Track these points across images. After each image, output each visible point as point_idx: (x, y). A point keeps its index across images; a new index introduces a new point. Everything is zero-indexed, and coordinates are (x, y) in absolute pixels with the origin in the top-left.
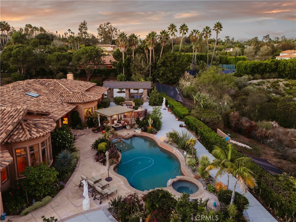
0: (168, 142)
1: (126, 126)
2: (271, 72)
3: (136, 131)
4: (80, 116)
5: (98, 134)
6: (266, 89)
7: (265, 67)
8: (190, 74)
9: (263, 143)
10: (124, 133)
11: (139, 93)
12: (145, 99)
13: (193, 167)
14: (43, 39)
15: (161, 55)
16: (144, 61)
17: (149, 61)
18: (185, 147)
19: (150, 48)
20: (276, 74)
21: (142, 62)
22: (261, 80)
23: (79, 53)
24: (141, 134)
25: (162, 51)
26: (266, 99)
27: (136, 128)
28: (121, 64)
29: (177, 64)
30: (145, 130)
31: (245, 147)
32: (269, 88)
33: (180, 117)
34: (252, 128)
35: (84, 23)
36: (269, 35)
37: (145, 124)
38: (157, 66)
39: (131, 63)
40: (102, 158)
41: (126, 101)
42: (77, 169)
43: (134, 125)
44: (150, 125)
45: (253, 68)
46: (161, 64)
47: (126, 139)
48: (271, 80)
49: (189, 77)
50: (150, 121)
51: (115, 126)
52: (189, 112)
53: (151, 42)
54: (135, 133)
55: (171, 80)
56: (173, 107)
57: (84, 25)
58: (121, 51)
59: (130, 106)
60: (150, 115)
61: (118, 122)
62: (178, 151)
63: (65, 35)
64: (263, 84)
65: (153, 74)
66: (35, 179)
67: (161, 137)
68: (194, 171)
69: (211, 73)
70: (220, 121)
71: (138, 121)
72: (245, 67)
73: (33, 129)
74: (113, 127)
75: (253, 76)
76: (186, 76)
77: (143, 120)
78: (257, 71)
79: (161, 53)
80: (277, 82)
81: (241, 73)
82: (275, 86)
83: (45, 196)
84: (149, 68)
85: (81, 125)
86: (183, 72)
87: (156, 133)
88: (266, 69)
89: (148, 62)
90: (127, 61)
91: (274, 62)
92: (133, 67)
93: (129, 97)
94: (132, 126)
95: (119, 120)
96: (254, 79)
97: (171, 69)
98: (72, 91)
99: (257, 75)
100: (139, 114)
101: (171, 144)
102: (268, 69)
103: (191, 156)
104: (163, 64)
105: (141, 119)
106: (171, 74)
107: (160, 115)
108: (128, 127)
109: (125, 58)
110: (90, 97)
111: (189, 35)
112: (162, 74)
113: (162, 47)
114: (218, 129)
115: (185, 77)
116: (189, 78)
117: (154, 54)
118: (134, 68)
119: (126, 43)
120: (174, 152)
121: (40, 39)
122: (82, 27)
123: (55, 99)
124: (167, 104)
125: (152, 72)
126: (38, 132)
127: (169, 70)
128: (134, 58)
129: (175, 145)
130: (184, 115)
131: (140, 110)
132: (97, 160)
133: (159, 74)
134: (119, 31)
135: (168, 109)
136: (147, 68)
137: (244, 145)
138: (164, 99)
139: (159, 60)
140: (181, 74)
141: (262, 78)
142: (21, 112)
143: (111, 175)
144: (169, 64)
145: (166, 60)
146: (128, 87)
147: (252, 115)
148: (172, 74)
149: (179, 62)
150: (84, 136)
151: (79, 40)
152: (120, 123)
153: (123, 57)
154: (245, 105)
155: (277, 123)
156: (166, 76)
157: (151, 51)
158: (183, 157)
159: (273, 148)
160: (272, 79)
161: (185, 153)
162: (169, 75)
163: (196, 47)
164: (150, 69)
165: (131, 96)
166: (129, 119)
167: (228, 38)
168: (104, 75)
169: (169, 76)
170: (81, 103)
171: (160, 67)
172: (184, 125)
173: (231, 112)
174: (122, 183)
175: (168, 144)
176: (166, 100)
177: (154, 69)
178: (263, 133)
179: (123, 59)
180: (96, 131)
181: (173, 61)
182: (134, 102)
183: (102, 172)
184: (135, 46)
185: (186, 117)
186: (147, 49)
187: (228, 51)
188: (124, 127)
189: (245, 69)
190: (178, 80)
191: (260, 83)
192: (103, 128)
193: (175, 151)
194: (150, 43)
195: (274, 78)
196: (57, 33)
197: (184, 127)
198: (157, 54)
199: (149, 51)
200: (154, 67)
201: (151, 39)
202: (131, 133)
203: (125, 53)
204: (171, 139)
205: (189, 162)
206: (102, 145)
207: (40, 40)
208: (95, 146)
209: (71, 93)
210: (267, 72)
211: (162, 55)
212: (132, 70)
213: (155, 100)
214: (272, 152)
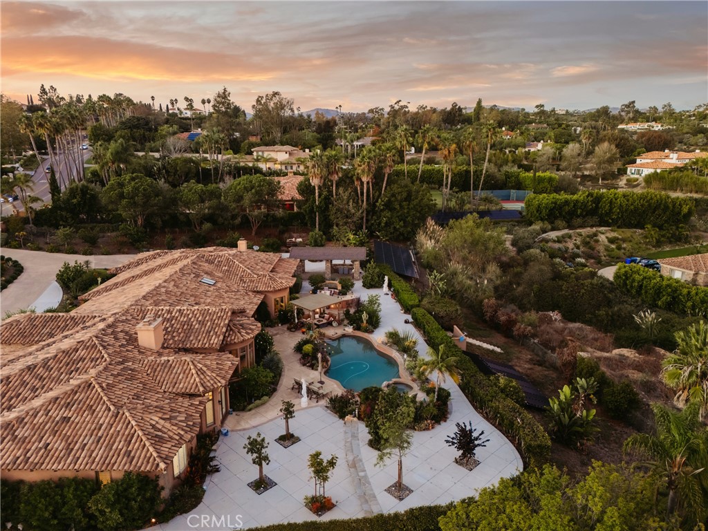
0: (386, 344)
1: (332, 321)
2: (587, 215)
3: (347, 329)
4: (269, 309)
5: (295, 333)
6: (572, 249)
7: (574, 206)
8: (436, 224)
9: (522, 345)
10: (330, 332)
11: (346, 265)
12: (356, 275)
13: (411, 370)
14: (138, 128)
15: (383, 189)
16: (353, 202)
17: (363, 201)
18: (407, 350)
19: (365, 179)
20: (596, 219)
21: (351, 204)
22: (566, 231)
23: (238, 188)
24: (352, 334)
25: (385, 183)
26: (549, 275)
27: (345, 326)
28: (313, 207)
29: (412, 206)
30: (358, 328)
31: (493, 350)
32: (578, 248)
33: (407, 310)
34: (511, 323)
35: (224, 93)
36: (634, 102)
37: (357, 319)
38: (377, 209)
39: (330, 206)
40: (309, 362)
41: (327, 282)
42: (283, 373)
43: (343, 320)
44: (365, 322)
45: (551, 210)
46: (383, 205)
47: (333, 340)
48: (586, 231)
49: (433, 229)
50: (365, 316)
51: (317, 323)
52: (420, 301)
53: (366, 169)
54: (345, 332)
55: (402, 234)
56: (398, 292)
57: (223, 98)
58: (313, 184)
59: (334, 289)
60: (364, 306)
61: (320, 317)
62: (397, 353)
63: (172, 104)
64: (568, 240)
65: (370, 223)
66: (255, 379)
67: (378, 337)
68: (411, 374)
69: (467, 227)
70: (459, 315)
71: (347, 314)
72: (539, 207)
73: (241, 330)
74: (315, 324)
75: (551, 223)
76: (429, 226)
77: (355, 313)
78: (560, 214)
79: (384, 185)
80: (595, 235)
81: (531, 217)
82: (590, 242)
83: (263, 396)
84: (362, 213)
85: (271, 321)
86: (424, 220)
87: (373, 332)
88: (576, 211)
89: (360, 203)
90: (323, 202)
91: (592, 196)
92: (334, 211)
93: (332, 273)
94: (340, 323)
95: (321, 314)
96: (553, 229)
97: (401, 215)
98: (256, 274)
99: (559, 223)
100: (348, 304)
101: (390, 346)
102: (579, 211)
103: (411, 359)
104: (388, 205)
105: (352, 311)
106: (402, 223)
107: (378, 306)
108: (334, 324)
109: (320, 196)
110: (281, 283)
111: (451, 107)
112: (386, 223)
113: (386, 175)
114: (455, 326)
115: (426, 228)
116: (433, 232)
117: (371, 187)
118: (336, 213)
119: (321, 170)
120: (393, 356)
121: (130, 128)
122: (218, 102)
123: (236, 286)
124: (390, 286)
125: (367, 221)
126: (248, 334)
127: (398, 217)
128: (336, 195)
129: (395, 347)
130: (412, 307)
131: (348, 297)
132: (304, 365)
133: (380, 223)
134: (298, 109)
135: (392, 295)
136: (358, 214)
137: (491, 347)
138: (386, 278)
139: (380, 200)
140: (419, 224)
141: (570, 227)
142: (228, 312)
143: (323, 380)
144: (398, 207)
145: (393, 199)
146: (330, 258)
147: (525, 301)
148: (403, 225)
149: (415, 202)
150: (278, 336)
151: (224, 144)
152: (323, 318)
153: (317, 194)
154: (518, 284)
155: (559, 314)
156: (392, 226)
157: (365, 183)
158: (402, 360)
159: (533, 351)
160: (589, 229)
161: (405, 356)
162: (399, 225)
163: (449, 169)
164: (364, 215)
165: (335, 270)
166: (335, 312)
167: (542, 108)
168: (282, 225)
169: (398, 227)
170: (271, 292)
171: (382, 211)
172: (411, 320)
173: (485, 299)
174: (335, 386)
175: (386, 346)
176: (389, 280)
177: (371, 213)
178: (522, 330)
179: (317, 198)
180: (293, 330)
181: (406, 200)
182: (340, 283)
183: (312, 376)
184: (337, 174)
185: (414, 309)
186: (359, 179)
187: (532, 150)
188: (329, 324)
189: (537, 211)
190: (414, 233)
191: (561, 238)
192: (302, 325)
193: (395, 354)
194: (363, 171)
195: (592, 226)
196: (153, 100)
197: (411, 323)
198: (377, 187)
199: (362, 183)
200: (372, 210)
201: (366, 164)
202: (340, 331)
203: (320, 187)
204: (391, 340)
205: (407, 365)
206: (308, 348)
207: (132, 130)
208: (299, 348)
209: (256, 276)
210: (578, 217)
211: (386, 187)
212: (332, 217)
213: (372, 279)
214: (529, 357)
